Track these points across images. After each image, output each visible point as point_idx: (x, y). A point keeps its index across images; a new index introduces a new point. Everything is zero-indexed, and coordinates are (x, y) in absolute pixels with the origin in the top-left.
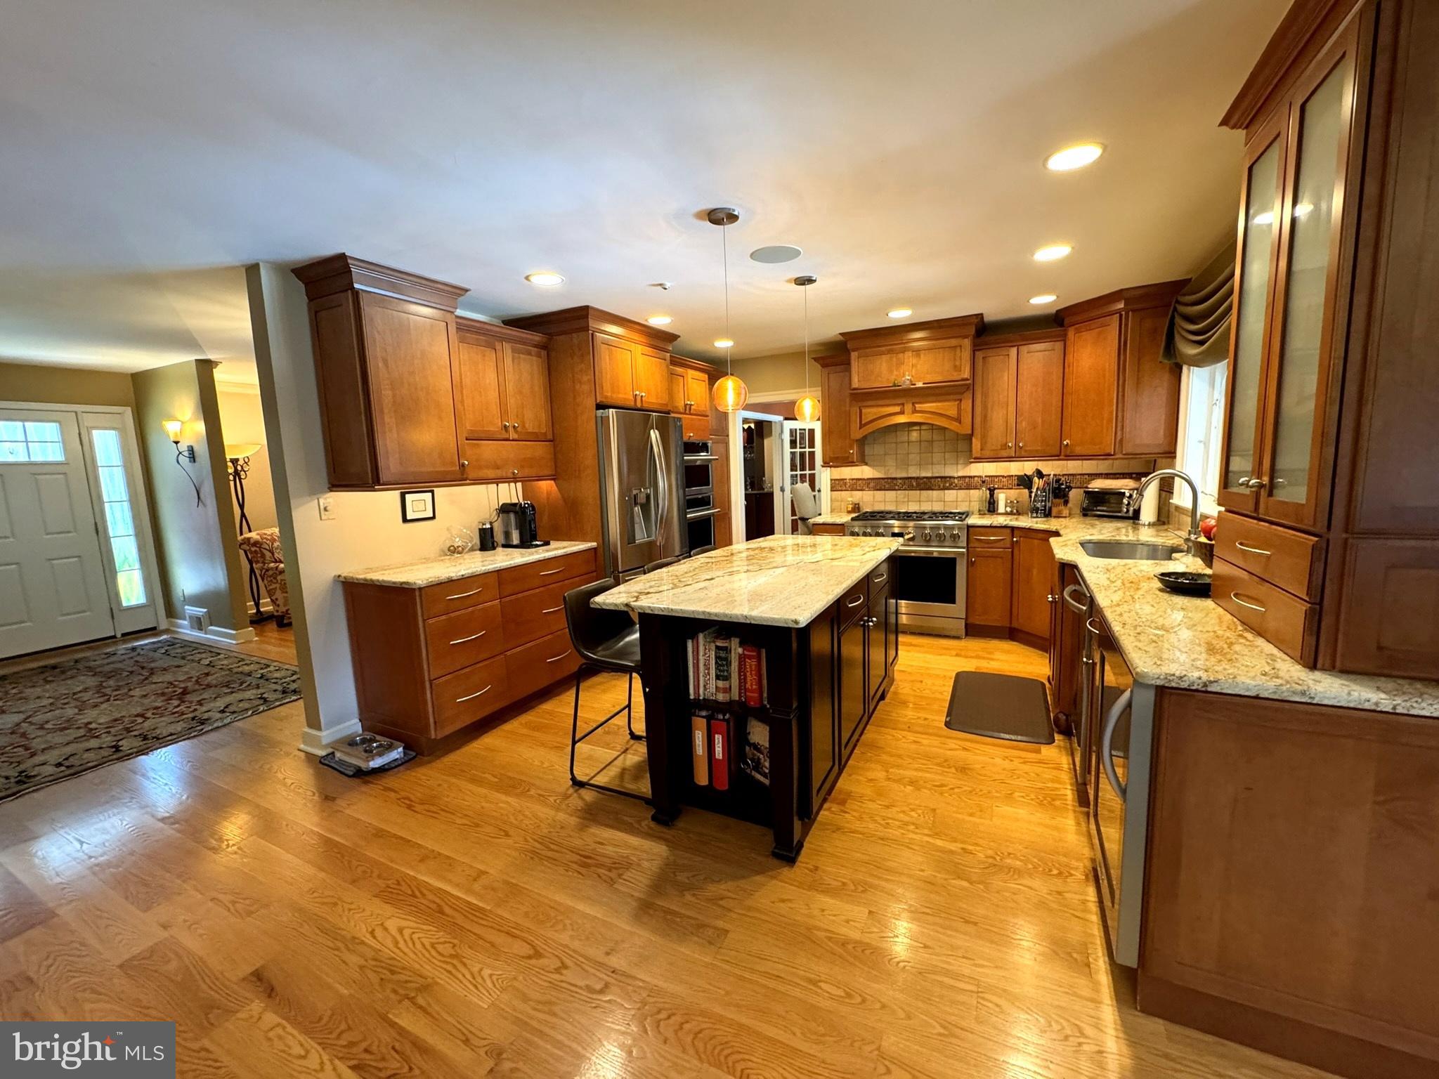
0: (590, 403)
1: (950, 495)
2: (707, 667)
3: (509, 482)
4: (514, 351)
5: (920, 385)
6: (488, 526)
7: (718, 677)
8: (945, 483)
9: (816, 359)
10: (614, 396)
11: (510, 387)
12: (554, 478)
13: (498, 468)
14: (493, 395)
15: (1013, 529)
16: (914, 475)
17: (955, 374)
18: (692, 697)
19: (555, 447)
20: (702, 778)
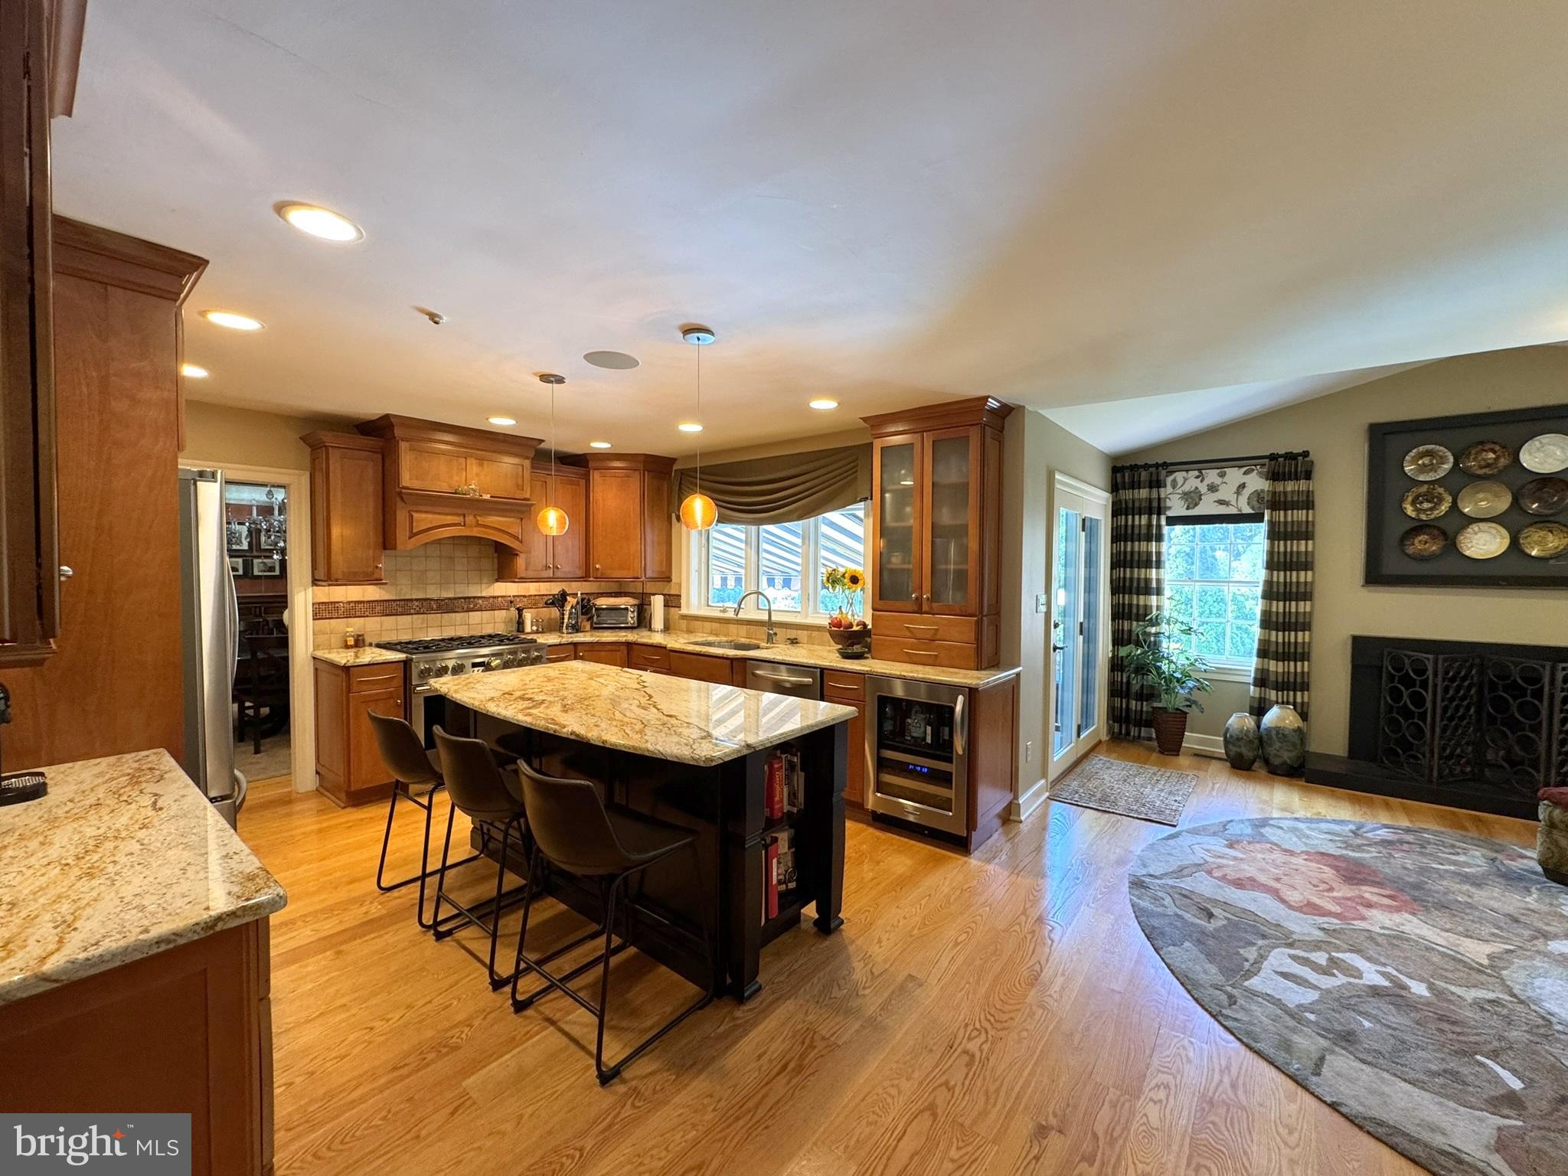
1: (475, 617)
5: (487, 497)
15: (575, 644)
17: (518, 491)
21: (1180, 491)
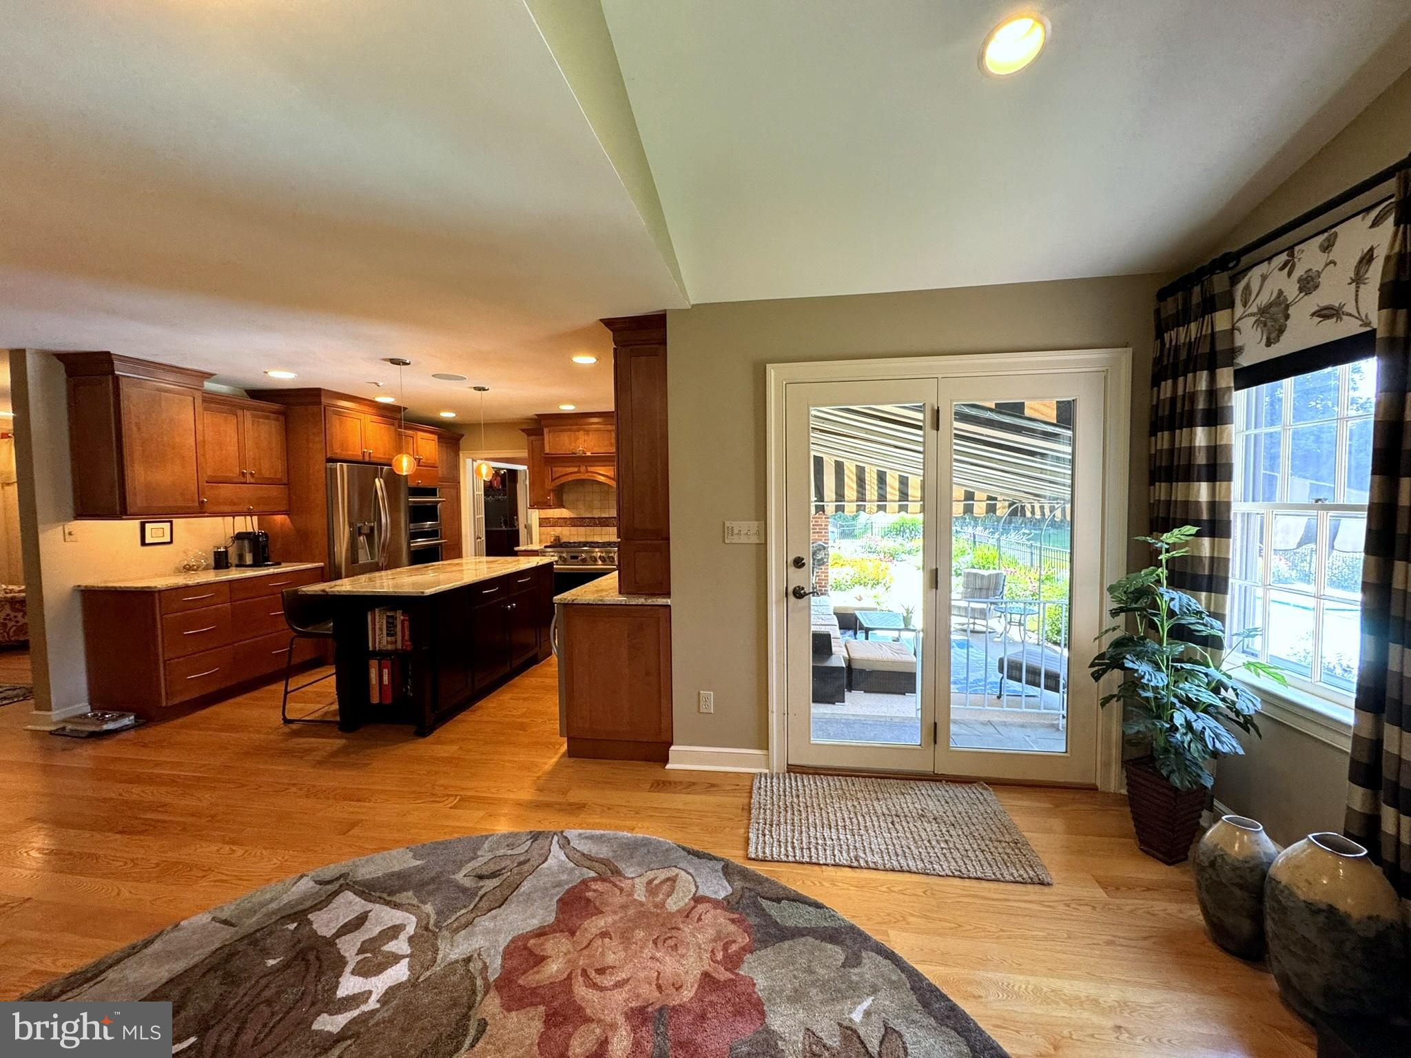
0: (322, 458)
2: (381, 629)
3: (245, 516)
4: (253, 416)
5: (589, 454)
6: (222, 550)
7: (388, 635)
9: (523, 430)
10: (344, 453)
11: (249, 444)
12: (287, 513)
13: (234, 505)
14: (233, 449)
18: (371, 649)
19: (289, 490)
20: (375, 699)
21: (1254, 309)
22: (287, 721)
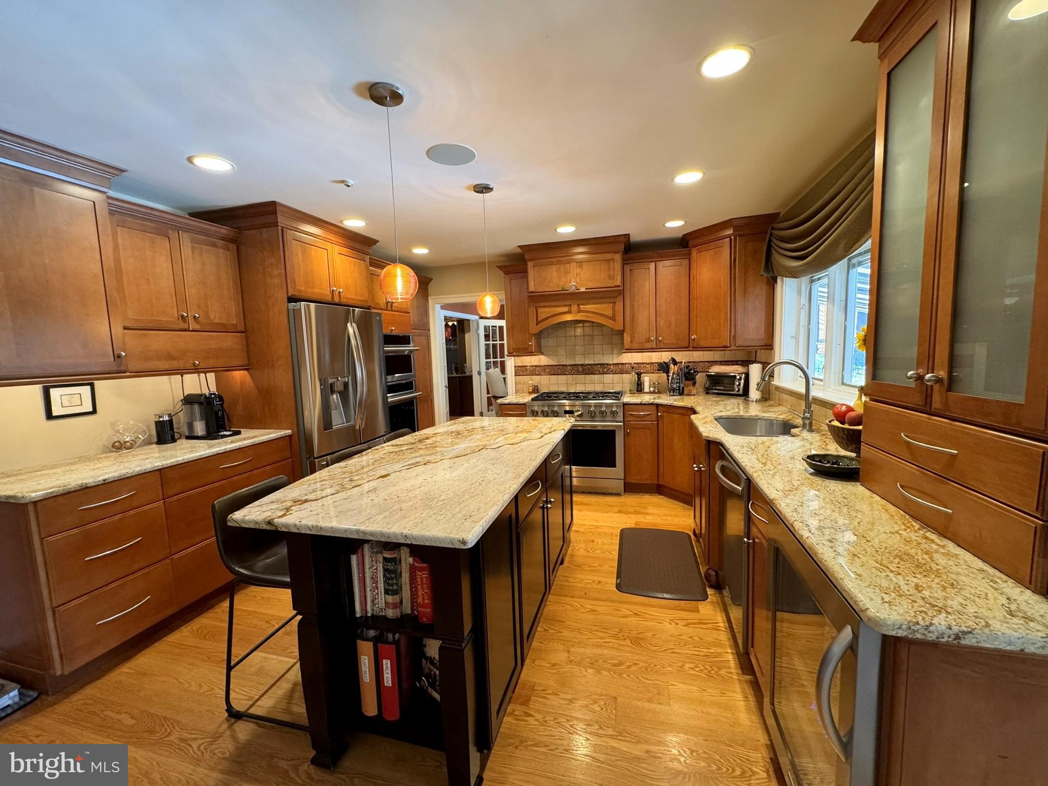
0: (282, 296)
1: (608, 378)
2: (374, 580)
4: (193, 241)
5: (583, 290)
6: (166, 418)
7: (387, 592)
8: (603, 369)
9: (500, 268)
10: (309, 290)
11: (190, 278)
12: (247, 368)
13: (174, 359)
15: (658, 405)
16: (580, 363)
17: (610, 281)
18: (358, 615)
19: (247, 338)
20: (370, 708)
22: (234, 715)
